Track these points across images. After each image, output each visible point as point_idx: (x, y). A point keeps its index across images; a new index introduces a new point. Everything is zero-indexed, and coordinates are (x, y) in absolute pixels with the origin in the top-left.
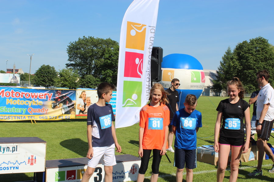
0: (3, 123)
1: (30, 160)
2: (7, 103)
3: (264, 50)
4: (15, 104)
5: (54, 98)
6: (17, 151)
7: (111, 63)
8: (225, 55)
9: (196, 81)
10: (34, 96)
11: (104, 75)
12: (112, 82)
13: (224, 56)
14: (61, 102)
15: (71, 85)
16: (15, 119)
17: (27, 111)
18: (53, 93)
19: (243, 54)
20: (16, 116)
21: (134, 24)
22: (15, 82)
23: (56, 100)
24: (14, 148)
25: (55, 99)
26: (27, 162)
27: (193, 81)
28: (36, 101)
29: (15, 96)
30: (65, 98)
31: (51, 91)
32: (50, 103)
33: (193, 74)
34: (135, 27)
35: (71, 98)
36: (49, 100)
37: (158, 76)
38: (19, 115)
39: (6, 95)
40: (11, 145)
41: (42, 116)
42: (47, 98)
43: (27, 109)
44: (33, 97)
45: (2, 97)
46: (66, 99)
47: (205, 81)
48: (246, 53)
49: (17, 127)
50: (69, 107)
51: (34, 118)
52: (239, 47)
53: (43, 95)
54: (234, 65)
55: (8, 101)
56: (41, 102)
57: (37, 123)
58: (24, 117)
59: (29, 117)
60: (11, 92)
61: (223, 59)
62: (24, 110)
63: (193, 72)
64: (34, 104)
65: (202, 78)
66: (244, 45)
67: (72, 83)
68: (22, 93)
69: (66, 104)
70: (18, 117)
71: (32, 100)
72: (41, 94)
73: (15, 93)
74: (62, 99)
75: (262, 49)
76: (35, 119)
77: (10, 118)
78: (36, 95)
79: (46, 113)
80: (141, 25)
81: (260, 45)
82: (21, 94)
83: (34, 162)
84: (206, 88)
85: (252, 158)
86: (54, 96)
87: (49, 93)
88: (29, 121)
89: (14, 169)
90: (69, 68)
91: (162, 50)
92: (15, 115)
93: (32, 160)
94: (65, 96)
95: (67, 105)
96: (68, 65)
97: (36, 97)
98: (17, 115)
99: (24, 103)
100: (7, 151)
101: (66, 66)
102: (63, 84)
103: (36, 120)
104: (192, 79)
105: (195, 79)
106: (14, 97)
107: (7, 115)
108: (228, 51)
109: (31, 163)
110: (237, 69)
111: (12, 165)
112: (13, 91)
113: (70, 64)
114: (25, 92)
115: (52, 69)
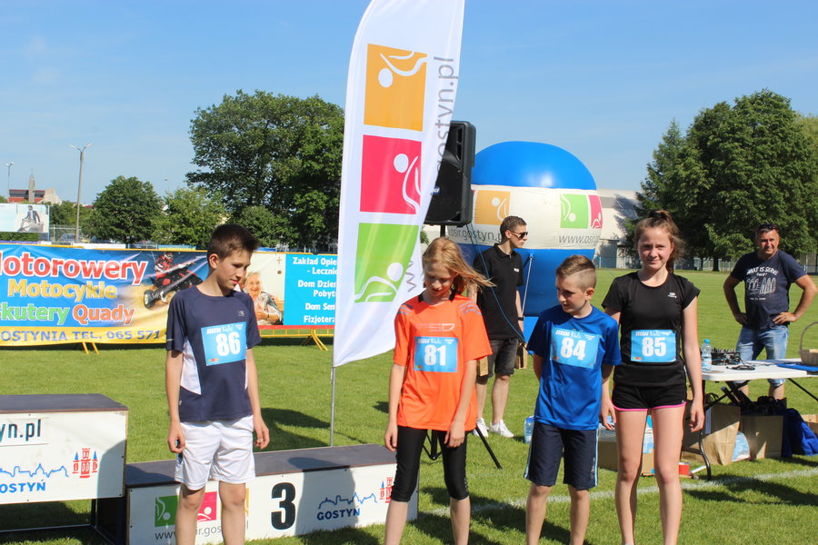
1: (80, 463)
2: (10, 293)
3: (778, 130)
4: (34, 295)
5: (152, 275)
6: (39, 435)
7: (322, 171)
8: (661, 146)
9: (576, 225)
10: (90, 269)
11: (301, 206)
13: (658, 149)
14: (173, 289)
15: (202, 237)
16: (35, 339)
17: (70, 315)
18: (147, 262)
19: (718, 143)
20: (38, 332)
21: (389, 51)
22: (36, 229)
23: (158, 283)
24: (30, 427)
25: (152, 280)
26: (70, 468)
27: (565, 224)
28: (96, 287)
29: (33, 270)
30: (185, 277)
31: (144, 255)
32: (139, 291)
33: (568, 202)
34: (392, 61)
36: (137, 282)
37: (460, 210)
38: (46, 329)
39: (7, 269)
40: (21, 419)
41: (115, 330)
42: (130, 275)
43: (71, 310)
44: (87, 272)
46: (187, 280)
47: (601, 222)
48: (724, 140)
49: (39, 365)
51: (92, 337)
52: (705, 121)
53: (117, 269)
54: (688, 177)
55: (14, 287)
56: (113, 290)
57: (102, 352)
58: (63, 333)
59: (76, 333)
60: (23, 260)
61: (658, 157)
62: (62, 313)
63: (564, 195)
64: (91, 295)
65: (595, 216)
66: (719, 114)
67: (206, 232)
68: (55, 262)
70: (43, 333)
71: (85, 284)
72: (112, 263)
73: (33, 263)
74: (175, 280)
75: (773, 127)
76: (93, 341)
77: (19, 338)
78: (97, 266)
79: (128, 322)
80: (411, 56)
81: (765, 115)
82: (51, 264)
83: (91, 470)
84: (606, 243)
85: (743, 453)
86: (151, 269)
87: (136, 262)
88: (78, 347)
89: (31, 490)
90: (196, 185)
91: (472, 130)
92: (35, 329)
93: (86, 461)
94: (184, 270)
96: (193, 178)
97: (97, 273)
98: (41, 329)
99: (62, 291)
100: (10, 436)
101: (187, 179)
102: (177, 234)
103: (97, 344)
104: (562, 218)
105: (572, 218)
106: (31, 273)
107: (12, 330)
108: (669, 132)
109: (82, 473)
110: (700, 187)
111: (25, 478)
112: (26, 256)
113: (198, 173)
114: (63, 260)
115: (144, 190)
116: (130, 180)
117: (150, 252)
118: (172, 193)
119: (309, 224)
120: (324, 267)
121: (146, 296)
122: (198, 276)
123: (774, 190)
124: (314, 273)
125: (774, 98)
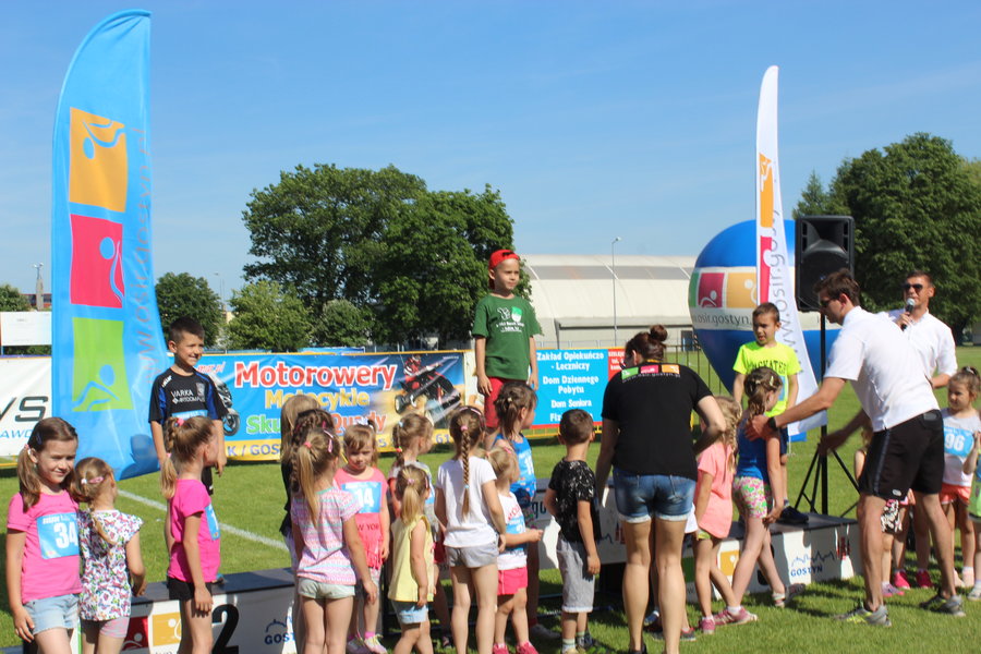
0: (260, 466)
2: (268, 406)
3: (941, 178)
5: (402, 379)
7: (412, 254)
8: (800, 205)
10: (343, 377)
12: (419, 320)
13: (797, 208)
14: (424, 392)
15: (278, 338)
18: (396, 366)
19: (869, 198)
23: (407, 387)
25: (402, 385)
28: (349, 394)
29: (288, 379)
30: (434, 380)
31: (392, 359)
32: (390, 396)
35: (451, 379)
36: (388, 387)
39: (263, 380)
42: (381, 380)
44: (339, 380)
45: (252, 386)
46: (435, 383)
48: (877, 193)
50: (445, 406)
52: (853, 172)
53: (368, 374)
55: (270, 399)
56: (364, 397)
60: (278, 370)
61: (797, 217)
64: (345, 403)
66: (868, 164)
68: (309, 371)
69: (437, 398)
71: (338, 392)
72: (363, 369)
73: (288, 373)
74: (424, 383)
75: (936, 174)
81: (925, 161)
82: (305, 372)
86: (400, 373)
87: (386, 366)
90: (255, 279)
94: (432, 373)
95: (440, 402)
96: (251, 271)
101: (245, 273)
106: (286, 383)
107: (270, 443)
108: (810, 187)
112: (281, 365)
113: (257, 265)
114: (316, 368)
115: (197, 287)
116: (180, 276)
117: (398, 355)
118: (238, 289)
119: (400, 318)
120: (568, 362)
121: (397, 401)
122: (446, 377)
123: (940, 248)
124: (558, 368)
125: (933, 141)
